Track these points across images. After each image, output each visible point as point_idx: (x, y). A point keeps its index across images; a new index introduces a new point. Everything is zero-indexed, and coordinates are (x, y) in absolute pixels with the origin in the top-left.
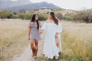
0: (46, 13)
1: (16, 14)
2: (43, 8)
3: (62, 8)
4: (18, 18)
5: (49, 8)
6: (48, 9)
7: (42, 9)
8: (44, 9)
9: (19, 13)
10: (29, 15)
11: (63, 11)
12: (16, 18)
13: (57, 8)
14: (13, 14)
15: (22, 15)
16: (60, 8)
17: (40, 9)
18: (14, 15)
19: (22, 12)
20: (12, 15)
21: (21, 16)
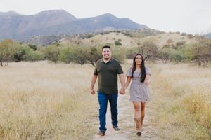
0: (113, 42)
1: (35, 49)
2: (105, 30)
3: (153, 30)
4: (41, 60)
5: (119, 30)
6: (119, 32)
7: (102, 34)
8: (107, 33)
9: (44, 46)
10: (70, 51)
11: (157, 36)
12: (37, 59)
13: (142, 29)
14: (29, 50)
15: (51, 51)
16: (149, 30)
17: (97, 34)
18: (32, 52)
19: (50, 44)
20: (27, 52)
21: (50, 54)
